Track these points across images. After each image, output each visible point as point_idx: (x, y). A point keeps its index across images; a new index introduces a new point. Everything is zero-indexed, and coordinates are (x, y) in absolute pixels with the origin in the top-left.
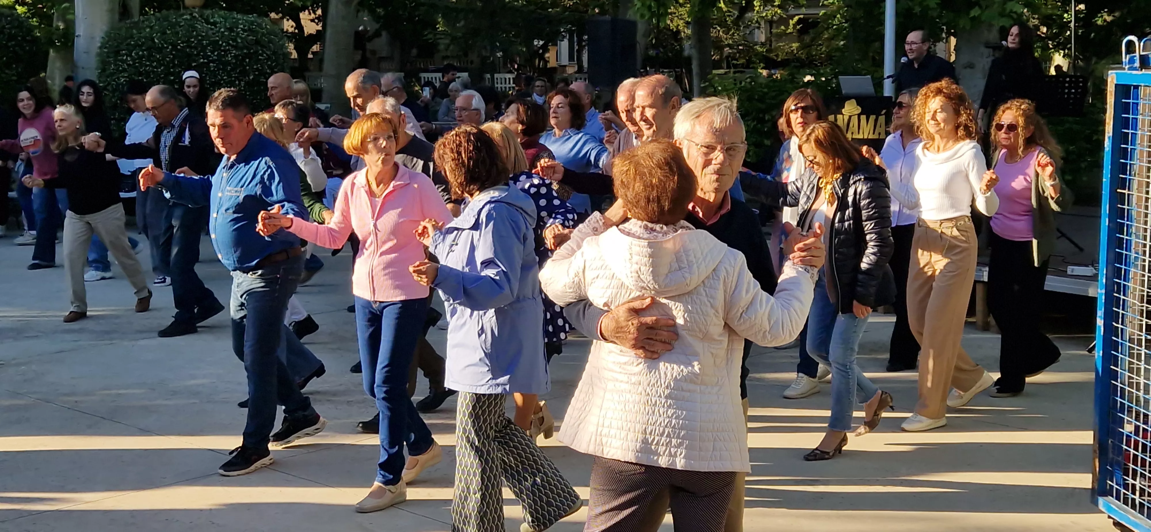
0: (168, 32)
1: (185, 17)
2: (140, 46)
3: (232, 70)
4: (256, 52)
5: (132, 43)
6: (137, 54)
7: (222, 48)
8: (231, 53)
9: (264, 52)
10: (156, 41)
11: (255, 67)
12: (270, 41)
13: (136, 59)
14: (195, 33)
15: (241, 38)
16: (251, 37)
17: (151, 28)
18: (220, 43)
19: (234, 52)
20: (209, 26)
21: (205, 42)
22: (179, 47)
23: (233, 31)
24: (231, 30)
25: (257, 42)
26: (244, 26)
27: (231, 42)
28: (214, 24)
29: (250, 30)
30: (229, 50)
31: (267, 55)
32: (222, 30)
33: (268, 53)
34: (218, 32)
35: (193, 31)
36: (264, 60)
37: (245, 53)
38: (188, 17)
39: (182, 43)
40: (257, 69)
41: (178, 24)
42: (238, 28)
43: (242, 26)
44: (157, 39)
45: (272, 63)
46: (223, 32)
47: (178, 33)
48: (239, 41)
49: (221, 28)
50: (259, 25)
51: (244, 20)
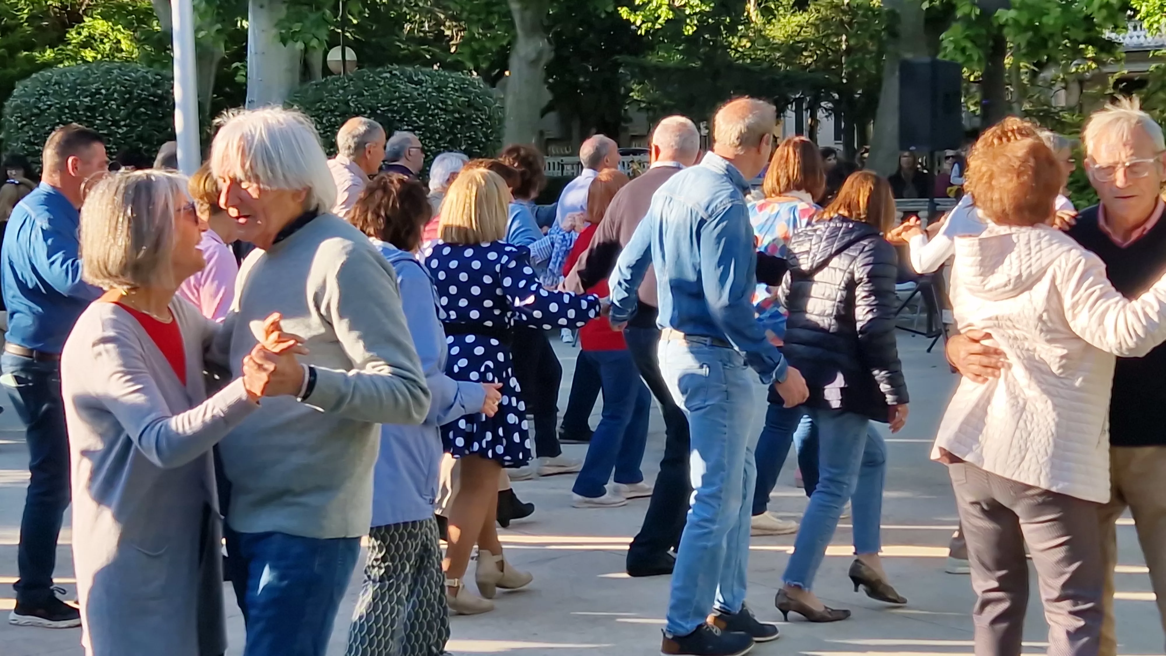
0: (365, 93)
1: (385, 75)
2: (332, 111)
3: (440, 138)
4: (469, 117)
5: (323, 107)
6: (329, 121)
7: (430, 112)
8: (439, 118)
9: (478, 117)
10: (351, 104)
11: (468, 135)
12: (485, 103)
13: (327, 127)
14: (397, 94)
15: (451, 99)
16: (463, 99)
17: (344, 88)
18: (428, 105)
19: (444, 116)
20: (414, 86)
21: (409, 105)
22: (379, 112)
23: (442, 92)
24: (439, 90)
25: (470, 105)
26: (455, 85)
27: (440, 104)
28: (420, 83)
29: (461, 89)
30: (437, 114)
31: (481, 119)
32: (430, 90)
33: (484, 117)
34: (425, 92)
35: (395, 92)
36: (480, 125)
37: (456, 118)
38: (388, 75)
39: (383, 106)
40: (470, 137)
41: (376, 83)
42: (447, 87)
43: (452, 85)
44: (353, 102)
46: (430, 93)
47: (377, 95)
48: (450, 102)
49: (427, 88)
50: (472, 84)
51: (453, 78)
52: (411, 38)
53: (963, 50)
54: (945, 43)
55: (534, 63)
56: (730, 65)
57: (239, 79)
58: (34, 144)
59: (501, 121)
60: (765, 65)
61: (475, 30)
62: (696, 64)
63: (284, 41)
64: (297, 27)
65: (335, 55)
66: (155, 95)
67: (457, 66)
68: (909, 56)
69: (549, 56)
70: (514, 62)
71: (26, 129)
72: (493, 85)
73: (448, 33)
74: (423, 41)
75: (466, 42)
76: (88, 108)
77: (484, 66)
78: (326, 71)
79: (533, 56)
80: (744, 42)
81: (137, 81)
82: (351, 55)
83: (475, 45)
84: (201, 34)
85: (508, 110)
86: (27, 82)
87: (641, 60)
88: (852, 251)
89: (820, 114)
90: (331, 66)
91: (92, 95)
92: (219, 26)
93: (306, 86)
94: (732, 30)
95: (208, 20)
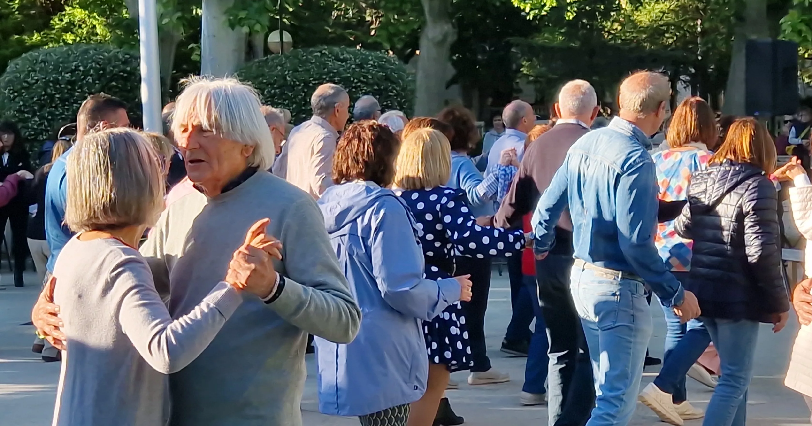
0: (300, 70)
1: (316, 54)
2: (272, 84)
4: (386, 89)
5: (265, 81)
6: (269, 92)
7: (354, 85)
8: (361, 90)
9: (394, 88)
10: (288, 78)
11: (385, 103)
12: (400, 77)
13: (268, 98)
14: (326, 70)
15: (372, 74)
16: (381, 74)
17: (282, 65)
18: (352, 79)
19: (365, 88)
20: (340, 63)
21: (336, 79)
22: (311, 85)
23: (363, 68)
24: (360, 66)
25: (387, 78)
26: (374, 62)
27: (362, 79)
28: (345, 60)
29: (380, 66)
30: (359, 86)
31: (396, 91)
32: (353, 66)
33: (398, 89)
34: (349, 68)
35: (324, 69)
36: (395, 96)
37: (375, 90)
38: (319, 54)
39: (314, 80)
40: (387, 106)
41: (308, 60)
42: (368, 64)
43: (371, 62)
44: (289, 77)
45: (401, 99)
46: (353, 69)
47: (309, 70)
48: (370, 77)
49: (351, 65)
50: (388, 61)
51: (372, 55)
52: (337, 23)
53: (800, 32)
54: (784, 27)
55: (440, 44)
56: (605, 45)
57: (194, 57)
58: (23, 112)
59: (413, 92)
60: (633, 45)
61: (390, 16)
62: (575, 44)
63: (232, 26)
64: (242, 15)
65: (274, 37)
66: (124, 71)
67: (376, 46)
68: (754, 37)
69: (452, 38)
70: (424, 42)
71: (17, 100)
72: (406, 62)
73: (368, 19)
74: (348, 25)
75: (383, 27)
76: (69, 82)
77: (399, 46)
78: (267, 51)
79: (440, 37)
80: (616, 25)
81: (109, 59)
82: (287, 37)
83: (392, 30)
84: (165, 21)
85: (418, 83)
86: (18, 61)
87: (530, 40)
88: (740, 190)
89: (679, 86)
90: (272, 47)
91: (72, 71)
92: (179, 14)
93: (250, 64)
94: (606, 15)
95: (170, 9)
